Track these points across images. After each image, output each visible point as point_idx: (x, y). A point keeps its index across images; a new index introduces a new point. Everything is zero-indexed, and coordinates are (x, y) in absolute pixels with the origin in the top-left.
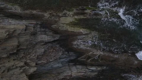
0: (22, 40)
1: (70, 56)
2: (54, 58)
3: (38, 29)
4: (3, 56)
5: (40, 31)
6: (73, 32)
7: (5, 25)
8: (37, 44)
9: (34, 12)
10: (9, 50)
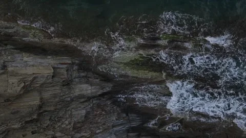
0: (46, 95)
1: (130, 121)
2: (104, 126)
3: (75, 72)
4: (14, 126)
5: (79, 77)
6: (137, 77)
7: (17, 67)
8: (72, 100)
9: (68, 42)
10: (24, 114)
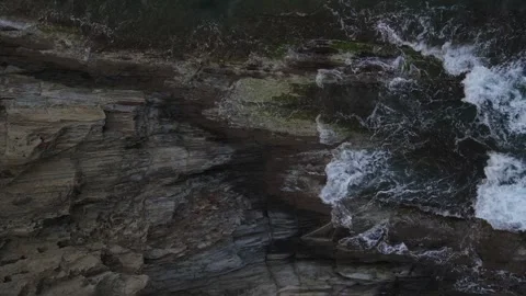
0: (92, 166)
1: (272, 228)
2: (215, 235)
3: (152, 122)
4: (19, 230)
5: (161, 132)
6: (286, 134)
7: (27, 107)
8: (146, 181)
9: (138, 58)
10: (41, 206)
